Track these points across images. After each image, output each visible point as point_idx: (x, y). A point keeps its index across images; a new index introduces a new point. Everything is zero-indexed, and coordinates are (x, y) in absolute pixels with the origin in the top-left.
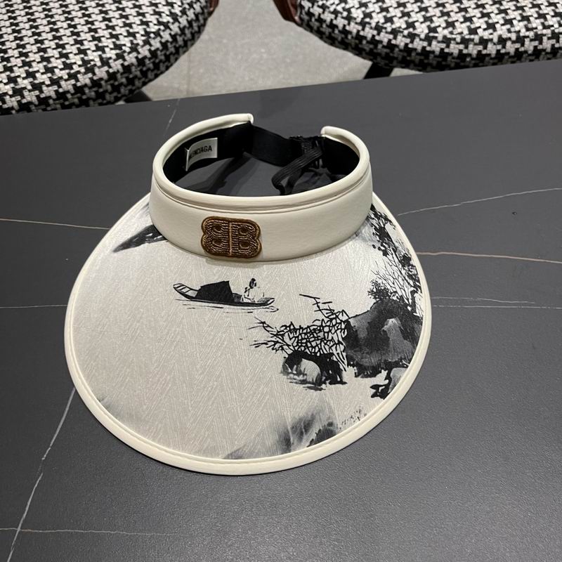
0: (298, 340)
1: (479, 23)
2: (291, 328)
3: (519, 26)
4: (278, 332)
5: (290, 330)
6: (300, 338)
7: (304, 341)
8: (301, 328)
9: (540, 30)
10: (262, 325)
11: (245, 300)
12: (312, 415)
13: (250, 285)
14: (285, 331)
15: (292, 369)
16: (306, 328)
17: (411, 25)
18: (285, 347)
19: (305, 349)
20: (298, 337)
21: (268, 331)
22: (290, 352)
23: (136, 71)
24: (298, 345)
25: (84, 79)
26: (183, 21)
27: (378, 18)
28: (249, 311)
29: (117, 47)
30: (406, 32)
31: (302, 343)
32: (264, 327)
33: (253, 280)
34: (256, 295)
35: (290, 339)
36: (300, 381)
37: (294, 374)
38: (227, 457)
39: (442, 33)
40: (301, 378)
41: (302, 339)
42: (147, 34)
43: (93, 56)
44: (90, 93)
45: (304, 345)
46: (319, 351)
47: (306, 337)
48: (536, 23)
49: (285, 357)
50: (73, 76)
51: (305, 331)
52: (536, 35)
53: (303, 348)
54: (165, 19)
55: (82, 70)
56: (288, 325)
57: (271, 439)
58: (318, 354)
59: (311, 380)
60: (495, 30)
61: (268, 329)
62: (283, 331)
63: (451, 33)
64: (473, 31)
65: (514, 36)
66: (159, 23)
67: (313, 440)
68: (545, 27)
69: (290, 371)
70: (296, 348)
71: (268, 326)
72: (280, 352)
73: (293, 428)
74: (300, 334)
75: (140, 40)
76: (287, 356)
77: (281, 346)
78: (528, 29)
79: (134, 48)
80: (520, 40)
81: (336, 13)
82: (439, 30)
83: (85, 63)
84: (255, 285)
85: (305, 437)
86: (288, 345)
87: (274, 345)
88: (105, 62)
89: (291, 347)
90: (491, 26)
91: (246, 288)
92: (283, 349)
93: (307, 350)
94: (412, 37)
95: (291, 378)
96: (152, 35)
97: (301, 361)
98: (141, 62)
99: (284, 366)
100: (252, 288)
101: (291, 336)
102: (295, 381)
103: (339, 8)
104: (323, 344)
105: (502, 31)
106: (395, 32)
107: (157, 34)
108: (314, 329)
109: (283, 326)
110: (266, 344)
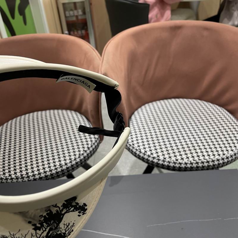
1: (179, 158)
3: (191, 159)
9: (198, 161)
17: (158, 156)
23: (75, 166)
25: (59, 170)
26: (91, 149)
27: (149, 153)
29: (70, 159)
30: (157, 158)
39: (167, 160)
42: (80, 154)
43: (63, 163)
44: (60, 173)
48: (196, 158)
50: (56, 169)
52: (196, 162)
54: (86, 149)
55: (59, 167)
60: (183, 160)
63: (170, 160)
64: (177, 160)
65: (189, 162)
66: (84, 151)
68: (199, 160)
75: (77, 156)
78: (194, 160)
79: (75, 159)
80: (192, 163)
81: (136, 150)
82: (167, 159)
83: (60, 164)
88: (66, 164)
90: (182, 159)
94: (159, 160)
96: (81, 155)
98: (77, 163)
103: (138, 148)
105: (186, 160)
106: (154, 158)
107: (83, 154)
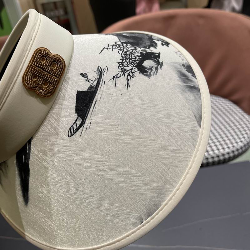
0: (130, 63)
2: (121, 65)
4: (122, 71)
5: (123, 65)
6: (129, 62)
7: (131, 61)
8: (122, 60)
10: (115, 79)
11: (95, 83)
12: (177, 71)
13: (85, 77)
14: (122, 67)
15: (148, 72)
16: (123, 58)
18: (133, 71)
19: (136, 62)
20: (127, 63)
21: (120, 76)
22: (136, 70)
24: (133, 65)
28: (103, 84)
31: (132, 62)
32: (117, 78)
33: (82, 74)
34: (93, 76)
35: (128, 66)
36: (156, 70)
37: (151, 72)
38: (200, 124)
40: (154, 69)
41: (129, 61)
45: (133, 62)
46: (138, 57)
47: (128, 59)
49: (140, 73)
51: (125, 59)
53: (135, 63)
56: (119, 65)
57: (190, 95)
58: (141, 58)
59: (156, 65)
61: (119, 76)
62: (122, 69)
67: (192, 75)
69: (149, 73)
70: (135, 66)
71: (117, 75)
72: (135, 75)
73: (184, 83)
74: (126, 61)
76: (139, 72)
77: (132, 73)
84: (86, 74)
85: (190, 78)
86: (132, 69)
87: (130, 76)
89: (134, 68)
91: (86, 80)
92: (134, 72)
93: (137, 61)
95: (154, 74)
97: (143, 66)
99: (145, 75)
100: (87, 77)
101: (126, 65)
102: (155, 73)
104: (134, 54)
108: (124, 54)
109: (119, 68)
110: (128, 80)
